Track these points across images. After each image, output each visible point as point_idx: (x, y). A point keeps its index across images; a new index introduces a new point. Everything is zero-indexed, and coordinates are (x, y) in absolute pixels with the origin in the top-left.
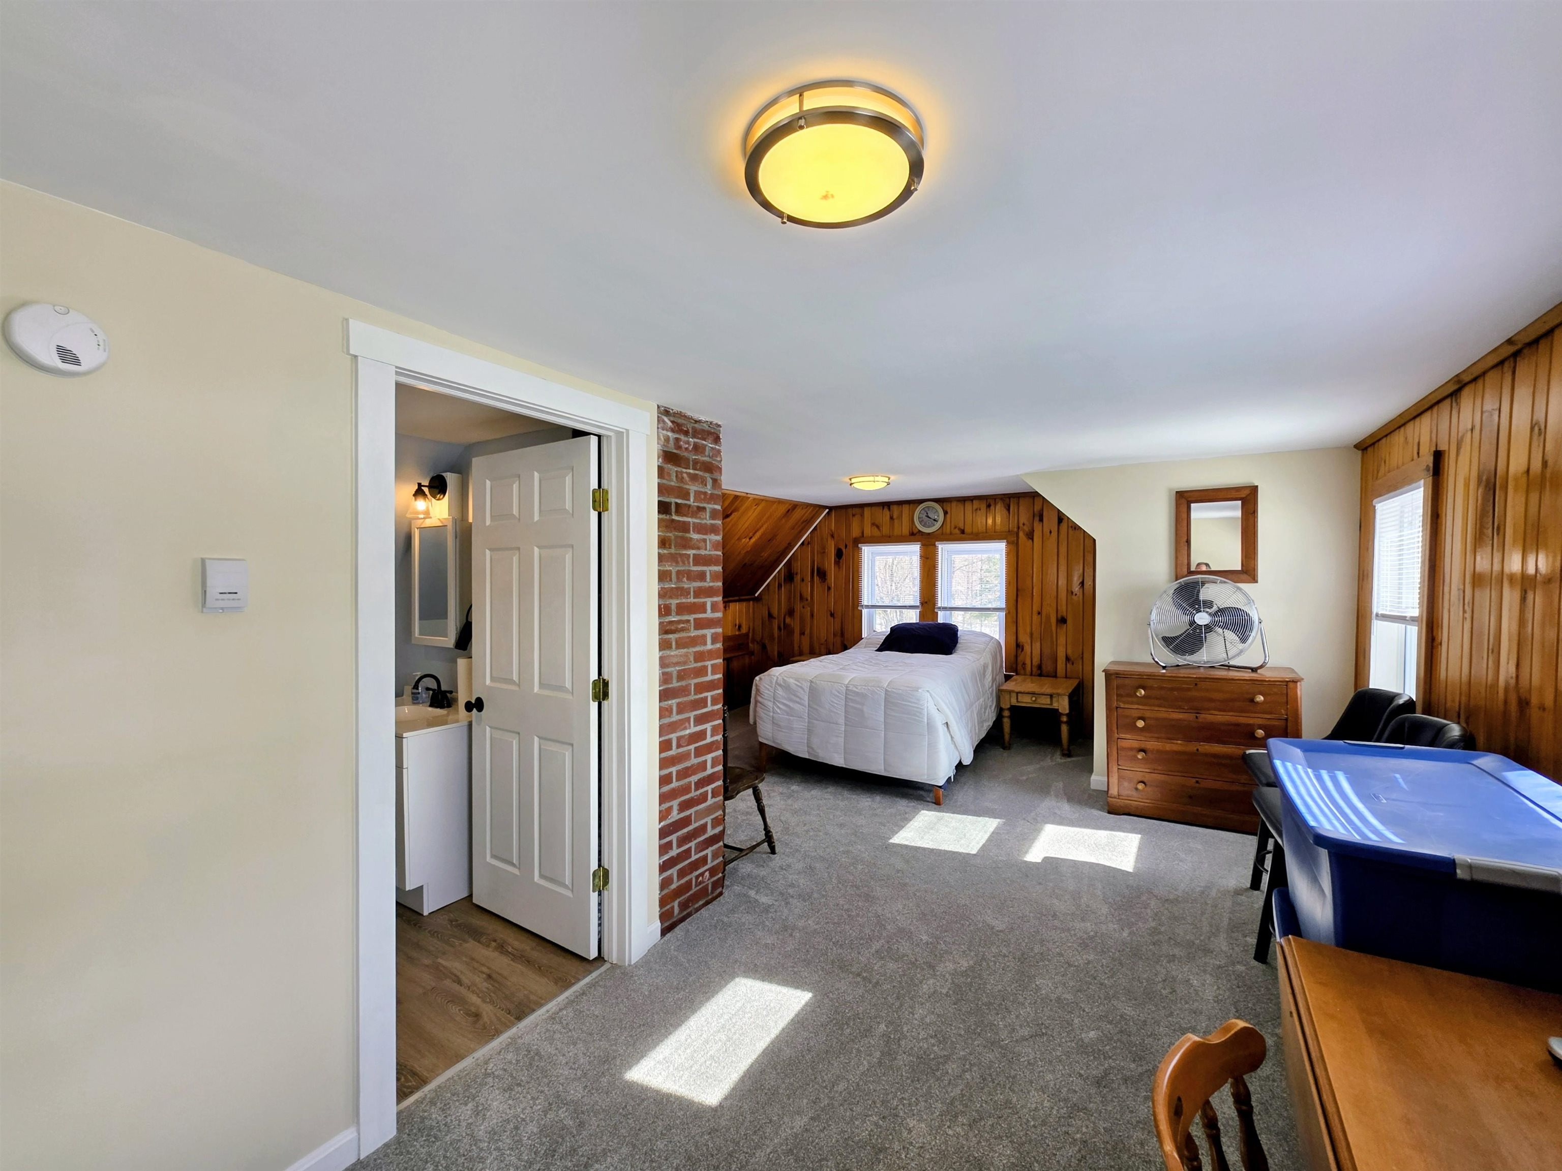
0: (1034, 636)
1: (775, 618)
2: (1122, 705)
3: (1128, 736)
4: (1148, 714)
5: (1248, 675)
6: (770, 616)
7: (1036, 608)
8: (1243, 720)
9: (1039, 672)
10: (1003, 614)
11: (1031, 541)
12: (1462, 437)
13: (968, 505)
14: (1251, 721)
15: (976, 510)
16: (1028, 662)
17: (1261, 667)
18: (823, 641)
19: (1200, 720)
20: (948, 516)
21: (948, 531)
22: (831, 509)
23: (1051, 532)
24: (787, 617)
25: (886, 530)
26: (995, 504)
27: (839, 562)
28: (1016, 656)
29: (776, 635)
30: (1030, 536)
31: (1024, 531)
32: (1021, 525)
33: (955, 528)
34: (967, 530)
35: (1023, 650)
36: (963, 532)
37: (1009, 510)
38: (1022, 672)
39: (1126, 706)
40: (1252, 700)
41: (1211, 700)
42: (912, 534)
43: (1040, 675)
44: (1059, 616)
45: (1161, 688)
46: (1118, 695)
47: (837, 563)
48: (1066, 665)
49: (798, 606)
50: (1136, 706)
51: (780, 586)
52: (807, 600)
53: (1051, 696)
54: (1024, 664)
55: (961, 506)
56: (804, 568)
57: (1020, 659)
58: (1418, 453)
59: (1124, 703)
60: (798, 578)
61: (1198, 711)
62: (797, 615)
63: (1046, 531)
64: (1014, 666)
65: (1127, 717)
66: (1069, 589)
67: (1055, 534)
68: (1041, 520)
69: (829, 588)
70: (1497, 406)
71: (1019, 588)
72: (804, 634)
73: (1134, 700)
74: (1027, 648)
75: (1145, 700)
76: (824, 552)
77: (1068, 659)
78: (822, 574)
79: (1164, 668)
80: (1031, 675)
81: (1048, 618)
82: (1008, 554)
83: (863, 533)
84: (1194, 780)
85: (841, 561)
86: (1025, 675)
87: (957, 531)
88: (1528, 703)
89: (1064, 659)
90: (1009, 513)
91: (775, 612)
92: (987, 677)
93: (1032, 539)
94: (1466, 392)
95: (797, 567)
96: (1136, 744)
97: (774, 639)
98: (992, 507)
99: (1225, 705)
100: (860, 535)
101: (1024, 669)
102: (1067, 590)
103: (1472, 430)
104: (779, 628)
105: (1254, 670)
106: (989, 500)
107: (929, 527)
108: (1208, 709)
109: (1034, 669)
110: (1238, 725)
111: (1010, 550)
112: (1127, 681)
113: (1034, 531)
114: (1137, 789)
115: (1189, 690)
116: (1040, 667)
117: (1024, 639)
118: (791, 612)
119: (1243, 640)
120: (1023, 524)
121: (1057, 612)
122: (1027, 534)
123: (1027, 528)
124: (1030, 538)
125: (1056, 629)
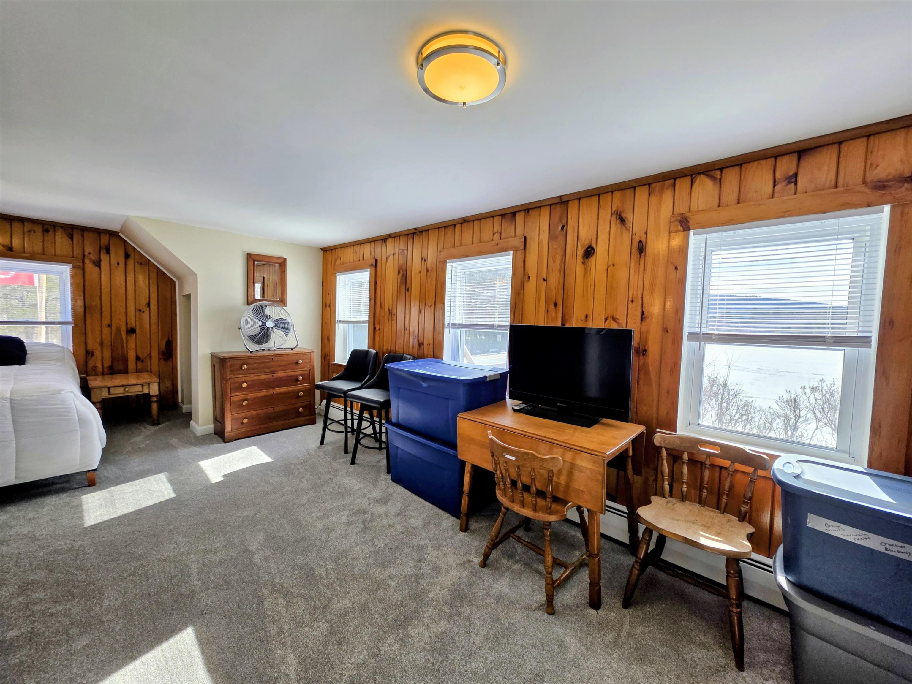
0: (104, 344)
2: (233, 376)
3: (237, 394)
4: (248, 379)
5: (290, 351)
7: (106, 321)
8: (293, 373)
9: (113, 371)
10: (70, 327)
12: (389, 256)
14: (296, 373)
15: (30, 230)
16: (98, 365)
17: (296, 347)
19: (274, 377)
23: (118, 263)
26: (54, 230)
28: (86, 362)
30: (98, 264)
31: (90, 260)
32: (86, 253)
34: (17, 249)
35: (92, 354)
37: (72, 238)
38: (93, 373)
39: (236, 376)
40: (297, 363)
41: (280, 366)
44: (129, 328)
45: (256, 363)
46: (231, 371)
48: (136, 363)
50: (241, 376)
53: (142, 385)
54: (94, 367)
57: (92, 363)
58: (363, 258)
59: (234, 375)
61: (273, 372)
63: (114, 262)
64: (84, 369)
65: (235, 383)
66: (138, 307)
67: (122, 266)
68: (108, 252)
70: (406, 248)
71: (87, 306)
73: (241, 372)
74: (98, 354)
75: (246, 372)
77: (138, 358)
79: (251, 352)
80: (103, 374)
81: (118, 329)
82: (74, 276)
84: (272, 409)
87: (2, 248)
88: (423, 344)
89: (135, 359)
90: (72, 241)
93: (99, 267)
94: (390, 240)
96: (241, 397)
98: (51, 233)
99: (285, 367)
101: (98, 371)
102: (135, 308)
103: (394, 254)
105: (292, 349)
106: (46, 226)
108: (278, 371)
109: (106, 370)
110: (291, 376)
111: (76, 273)
112: (236, 362)
113: (100, 260)
114: (242, 423)
115: (269, 362)
116: (111, 367)
117: (93, 345)
119: (287, 335)
120: (90, 253)
121: (127, 324)
122: (94, 262)
123: (93, 257)
124: (96, 266)
125: (127, 337)
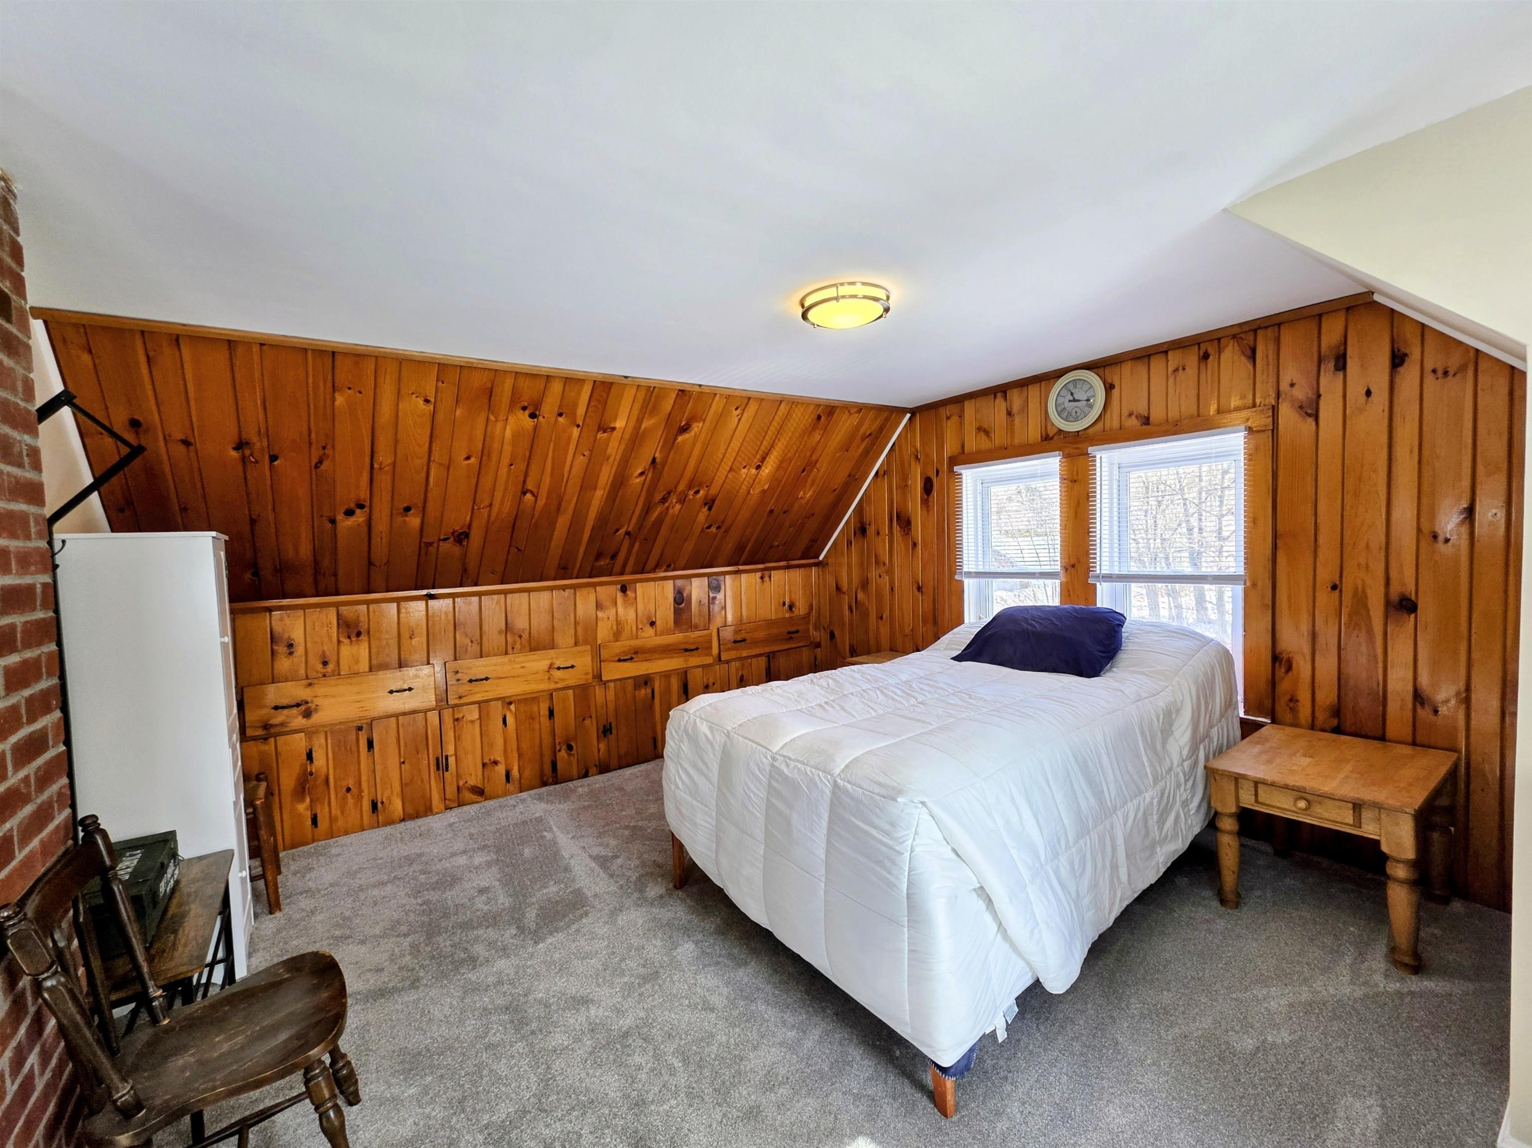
0: (1321, 640)
1: (844, 593)
6: (838, 588)
7: (1326, 575)
9: (1335, 722)
10: (1238, 591)
11: (1311, 421)
13: (1157, 364)
15: (1176, 370)
16: (1304, 697)
18: (907, 631)
20: (1116, 392)
21: (1116, 424)
22: (914, 411)
23: (1368, 393)
24: (859, 591)
25: (999, 438)
26: (1220, 351)
27: (927, 500)
28: (1273, 683)
29: (847, 619)
30: (1311, 408)
31: (1293, 403)
32: (1284, 388)
33: (1130, 415)
34: (1157, 414)
35: (1289, 668)
36: (1146, 421)
37: (1253, 358)
38: (1288, 717)
42: (1046, 438)
43: (1338, 730)
44: (1394, 597)
47: (925, 503)
48: (1414, 710)
49: (873, 574)
51: (849, 543)
52: (884, 564)
54: (1293, 700)
55: (1142, 369)
56: (880, 514)
57: (1284, 686)
60: (871, 530)
62: (873, 588)
63: (1356, 391)
64: (1268, 703)
66: (1425, 527)
67: (1380, 397)
68: (1341, 363)
69: (915, 545)
71: (1279, 532)
72: (881, 618)
74: (1303, 667)
76: (906, 486)
77: (1420, 699)
78: (905, 523)
80: (1312, 727)
81: (1362, 598)
82: (1251, 457)
83: (963, 446)
85: (931, 499)
86: (1295, 725)
87: (1134, 422)
89: (1409, 699)
90: (1255, 366)
91: (845, 586)
92: (1177, 734)
93: (1316, 416)
95: (870, 512)
97: (844, 624)
98: (1213, 359)
100: (960, 450)
101: (1294, 710)
102: (1419, 530)
104: (850, 608)
106: (1203, 347)
107: (1076, 419)
109: (1321, 717)
111: (1257, 448)
113: (1319, 396)
116: (1337, 711)
118: (865, 584)
120: (1292, 385)
121: (1387, 583)
122: (1301, 407)
123: (1301, 393)
124: (1310, 415)
125: (1386, 625)
